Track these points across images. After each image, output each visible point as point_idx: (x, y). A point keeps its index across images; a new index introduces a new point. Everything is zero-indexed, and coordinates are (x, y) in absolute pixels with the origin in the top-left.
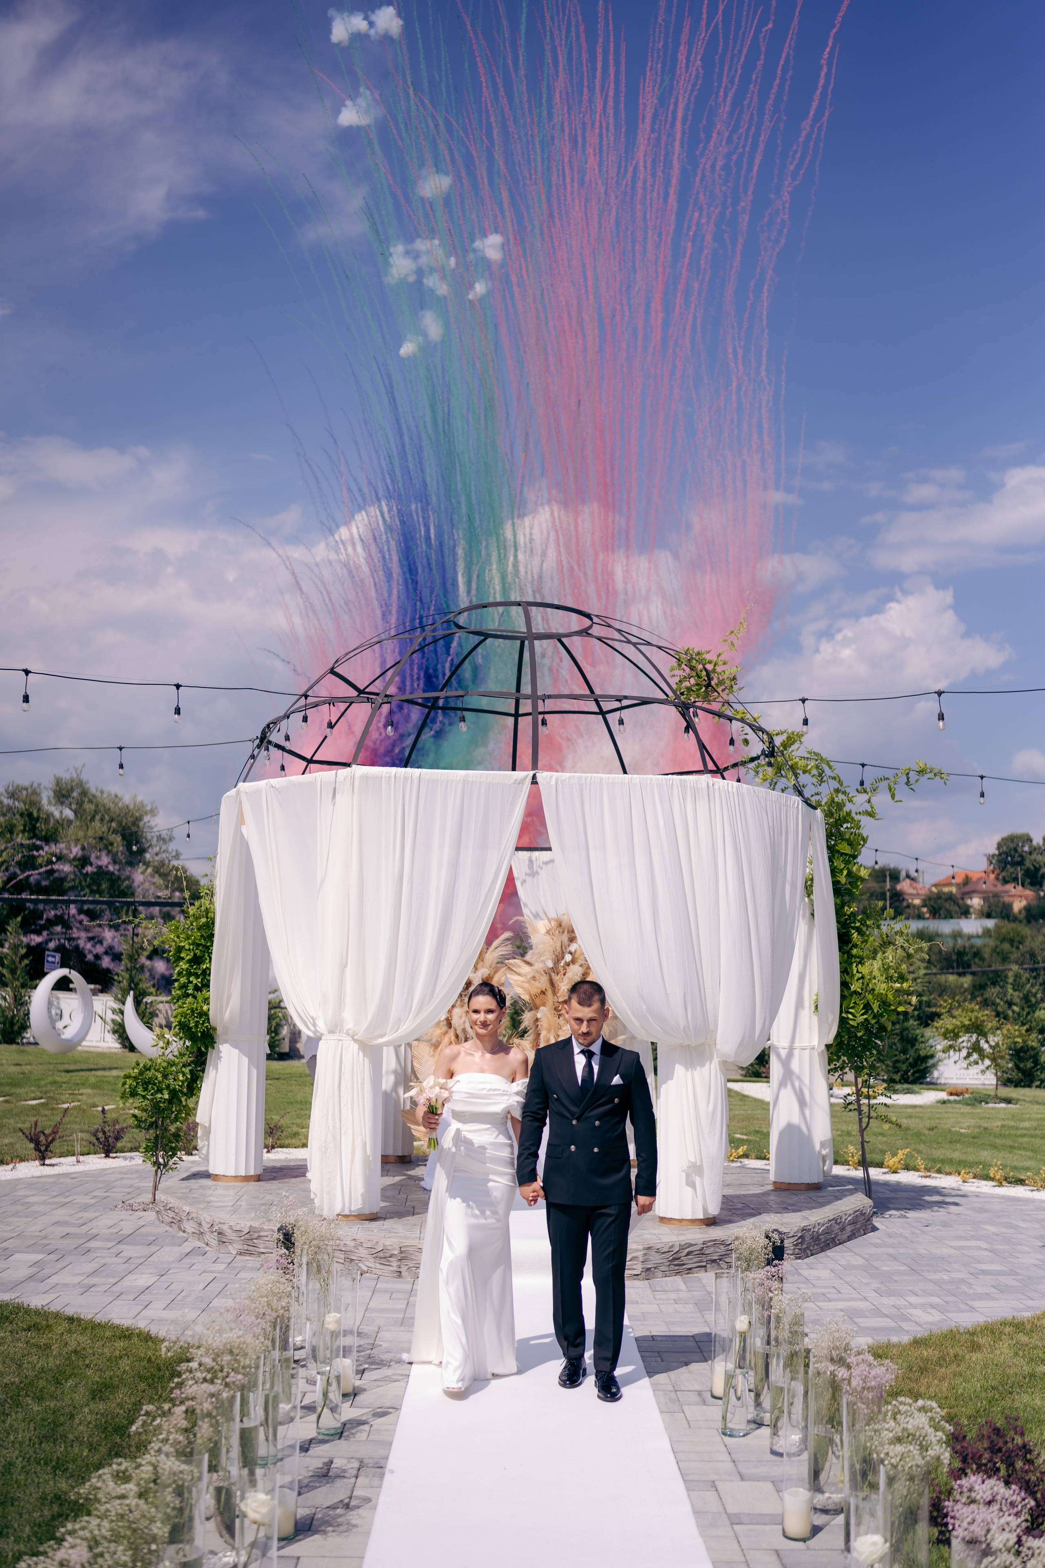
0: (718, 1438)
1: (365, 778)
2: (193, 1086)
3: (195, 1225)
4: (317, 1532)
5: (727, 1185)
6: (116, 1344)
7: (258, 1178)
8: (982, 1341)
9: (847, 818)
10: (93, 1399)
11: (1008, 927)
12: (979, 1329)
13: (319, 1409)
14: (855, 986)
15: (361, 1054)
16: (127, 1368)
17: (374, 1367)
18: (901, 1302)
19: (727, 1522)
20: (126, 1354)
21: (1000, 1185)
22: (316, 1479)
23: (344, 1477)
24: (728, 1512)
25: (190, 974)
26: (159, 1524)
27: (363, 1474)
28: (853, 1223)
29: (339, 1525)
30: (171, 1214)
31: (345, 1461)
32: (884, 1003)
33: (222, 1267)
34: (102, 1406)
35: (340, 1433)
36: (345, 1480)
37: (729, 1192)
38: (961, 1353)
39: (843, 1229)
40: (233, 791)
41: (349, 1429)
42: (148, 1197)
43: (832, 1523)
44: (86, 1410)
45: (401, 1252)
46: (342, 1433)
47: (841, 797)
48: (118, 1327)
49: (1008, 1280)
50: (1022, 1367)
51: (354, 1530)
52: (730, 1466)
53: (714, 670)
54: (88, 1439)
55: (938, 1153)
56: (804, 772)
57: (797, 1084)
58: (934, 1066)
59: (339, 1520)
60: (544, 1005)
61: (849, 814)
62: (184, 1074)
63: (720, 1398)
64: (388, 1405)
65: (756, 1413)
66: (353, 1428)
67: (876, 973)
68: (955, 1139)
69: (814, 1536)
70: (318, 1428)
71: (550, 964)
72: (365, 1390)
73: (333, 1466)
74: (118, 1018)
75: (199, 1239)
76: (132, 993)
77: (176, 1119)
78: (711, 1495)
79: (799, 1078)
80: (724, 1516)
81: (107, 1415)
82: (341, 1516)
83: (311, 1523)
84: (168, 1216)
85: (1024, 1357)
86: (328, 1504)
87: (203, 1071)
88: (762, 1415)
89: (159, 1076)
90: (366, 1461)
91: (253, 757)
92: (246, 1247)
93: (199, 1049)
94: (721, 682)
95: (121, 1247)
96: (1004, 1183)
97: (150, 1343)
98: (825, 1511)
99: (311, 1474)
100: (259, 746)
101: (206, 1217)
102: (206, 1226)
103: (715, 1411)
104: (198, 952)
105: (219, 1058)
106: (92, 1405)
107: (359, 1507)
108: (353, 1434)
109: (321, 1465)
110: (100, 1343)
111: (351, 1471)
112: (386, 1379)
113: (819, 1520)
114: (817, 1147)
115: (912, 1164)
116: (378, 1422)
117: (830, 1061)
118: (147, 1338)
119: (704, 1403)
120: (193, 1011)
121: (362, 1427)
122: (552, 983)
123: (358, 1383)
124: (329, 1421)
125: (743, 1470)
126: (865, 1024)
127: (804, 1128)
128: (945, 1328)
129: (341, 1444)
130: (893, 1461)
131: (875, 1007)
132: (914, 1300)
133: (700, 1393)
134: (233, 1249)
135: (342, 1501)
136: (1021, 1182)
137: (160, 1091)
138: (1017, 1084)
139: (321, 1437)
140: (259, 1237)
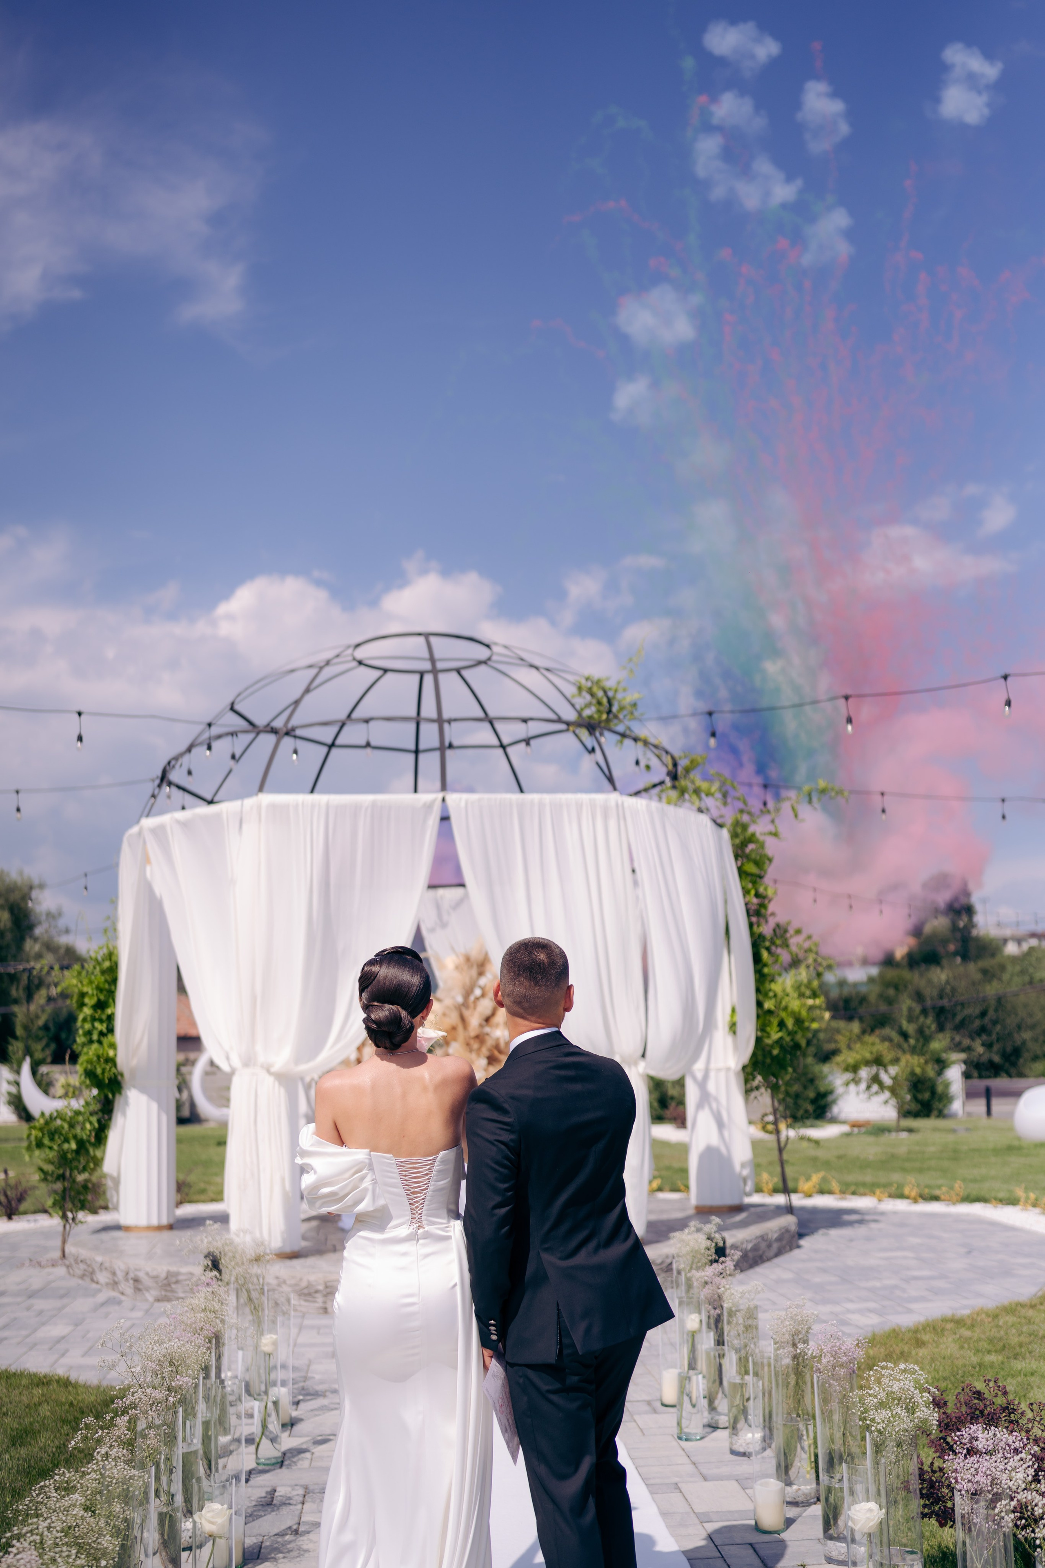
0: (675, 1443)
1: (273, 807)
2: (100, 1135)
3: (109, 1276)
4: (266, 1559)
5: (650, 1212)
6: (34, 1391)
7: (171, 1227)
8: (926, 1337)
9: (752, 839)
10: (14, 1445)
11: (891, 973)
12: (921, 1327)
13: (258, 1440)
14: (768, 1005)
15: (277, 1084)
16: (48, 1413)
17: (309, 1398)
18: (837, 1309)
19: (697, 1521)
20: (46, 1400)
21: (915, 1201)
22: (260, 1508)
23: (290, 1504)
24: (696, 1511)
25: (94, 1019)
26: (108, 1537)
27: (310, 1500)
28: (779, 1239)
29: (289, 1551)
30: (82, 1266)
31: (289, 1489)
32: (799, 1021)
33: (139, 1314)
34: (23, 1452)
35: (281, 1463)
36: (291, 1507)
37: (653, 1217)
38: (906, 1349)
39: (769, 1246)
40: (135, 830)
41: (289, 1458)
42: (58, 1254)
43: (804, 1514)
44: (7, 1456)
45: (327, 1287)
46: (282, 1462)
47: (745, 818)
48: (35, 1375)
49: (941, 1284)
50: (970, 1358)
51: (307, 1555)
52: (690, 1468)
53: (614, 698)
54: (10, 1484)
55: (850, 1178)
56: (707, 795)
57: (714, 1105)
58: (834, 1102)
59: (289, 1546)
60: (455, 1039)
61: (753, 835)
62: (91, 1123)
63: (673, 1406)
64: (328, 1432)
65: (710, 1417)
66: (294, 1456)
67: (789, 989)
68: (864, 1165)
69: (787, 1528)
70: (257, 1458)
71: (460, 999)
72: (301, 1420)
73: (276, 1494)
74: (13, 1090)
75: (113, 1289)
76: (28, 1060)
77: (84, 1169)
78: (676, 1497)
79: (717, 1100)
80: (693, 1515)
81: (30, 1460)
82: (290, 1542)
83: (260, 1551)
84: (80, 1269)
85: (969, 1348)
86: (276, 1531)
87: (110, 1119)
88: (717, 1417)
89: (66, 1126)
90: (311, 1487)
91: (153, 796)
92: (163, 1293)
93: (106, 1097)
94: (622, 708)
95: (31, 1301)
96: (920, 1200)
97: (70, 1388)
98: (794, 1504)
99: (254, 1503)
100: (159, 786)
101: (120, 1265)
102: (120, 1275)
103: (669, 1418)
104: (102, 997)
105: (126, 1103)
106: (13, 1452)
107: (308, 1532)
108: (294, 1462)
109: (264, 1495)
110: (17, 1391)
111: (297, 1498)
112: (324, 1409)
113: (791, 1512)
114: (737, 1167)
115: (825, 1187)
116: (319, 1450)
117: (746, 1081)
118: (65, 1383)
119: (655, 1411)
120: (98, 1057)
121: (303, 1455)
122: (463, 1019)
123: (294, 1414)
124: (268, 1451)
125: (705, 1471)
126: (779, 1042)
127: (723, 1150)
128: (887, 1327)
129: (283, 1473)
130: (879, 1427)
131: (790, 1023)
132: (850, 1306)
133: (649, 1403)
134: (150, 1296)
135: (290, 1528)
136: (936, 1198)
137: (67, 1140)
138: (916, 1115)
139: (261, 1467)
140: (177, 1282)
